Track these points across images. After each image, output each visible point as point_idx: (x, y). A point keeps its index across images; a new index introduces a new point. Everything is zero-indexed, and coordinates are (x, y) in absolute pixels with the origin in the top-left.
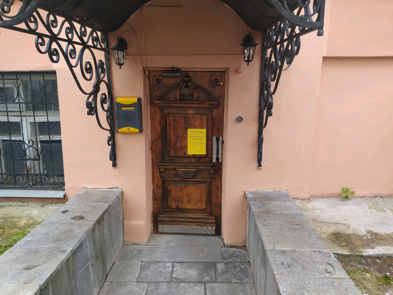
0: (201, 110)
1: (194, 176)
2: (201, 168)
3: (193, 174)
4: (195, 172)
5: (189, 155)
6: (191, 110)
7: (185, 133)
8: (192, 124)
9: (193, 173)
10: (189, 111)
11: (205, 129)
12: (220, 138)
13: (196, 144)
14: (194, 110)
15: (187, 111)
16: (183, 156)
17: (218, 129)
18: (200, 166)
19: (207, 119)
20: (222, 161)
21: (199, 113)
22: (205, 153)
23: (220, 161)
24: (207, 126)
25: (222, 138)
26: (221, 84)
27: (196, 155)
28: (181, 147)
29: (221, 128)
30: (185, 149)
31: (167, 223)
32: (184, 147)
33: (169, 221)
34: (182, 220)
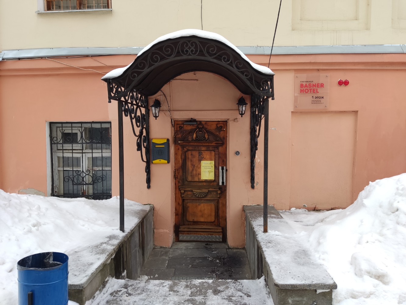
0: (211, 147)
3: (205, 195)
4: (206, 193)
5: (202, 180)
6: (203, 148)
7: (199, 164)
8: (204, 158)
11: (214, 161)
12: (225, 167)
13: (207, 172)
14: (205, 147)
15: (200, 148)
16: (198, 181)
17: (223, 161)
18: (210, 188)
19: (215, 154)
20: (226, 184)
21: (209, 149)
22: (214, 179)
24: (215, 159)
25: (226, 167)
26: (224, 129)
27: (207, 180)
28: (196, 174)
29: (225, 160)
30: (199, 176)
31: (186, 233)
32: (199, 174)
33: (187, 231)
34: (197, 230)
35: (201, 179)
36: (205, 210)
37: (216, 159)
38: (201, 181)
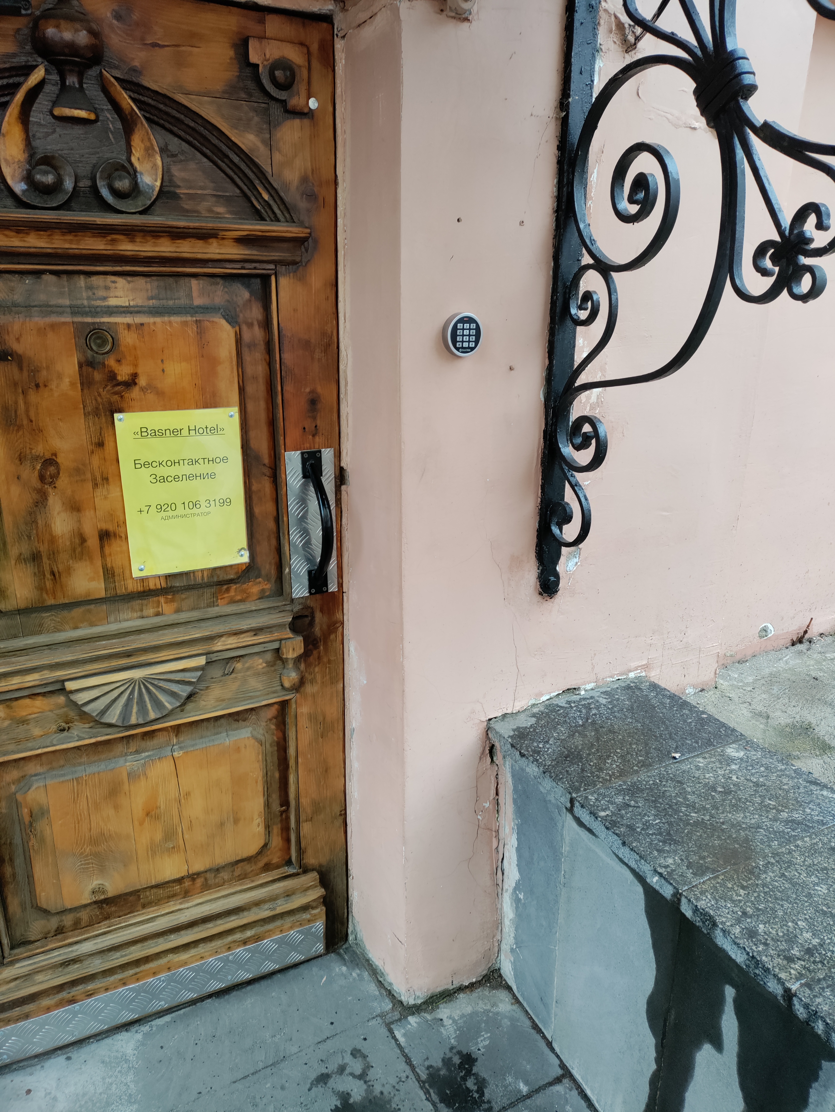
0: (194, 282)
1: (190, 697)
2: (232, 642)
3: (184, 691)
4: (193, 677)
5: (143, 580)
6: (121, 281)
7: (101, 444)
8: (142, 381)
9: (178, 682)
10: (107, 288)
11: (234, 411)
12: (327, 455)
13: (180, 511)
14: (141, 281)
15: (89, 288)
16: (103, 594)
17: (313, 402)
18: (220, 636)
19: (239, 341)
20: (340, 585)
21: (183, 301)
22: (245, 558)
23: (333, 588)
24: (242, 390)
25: (338, 455)
26: (313, 104)
27: (187, 574)
28: (83, 540)
29: (325, 391)
30: (114, 547)
31: (46, 1002)
32: (105, 536)
33: (61, 988)
34: (136, 953)
35: (136, 574)
36: (188, 794)
37: (250, 389)
38: (132, 587)
